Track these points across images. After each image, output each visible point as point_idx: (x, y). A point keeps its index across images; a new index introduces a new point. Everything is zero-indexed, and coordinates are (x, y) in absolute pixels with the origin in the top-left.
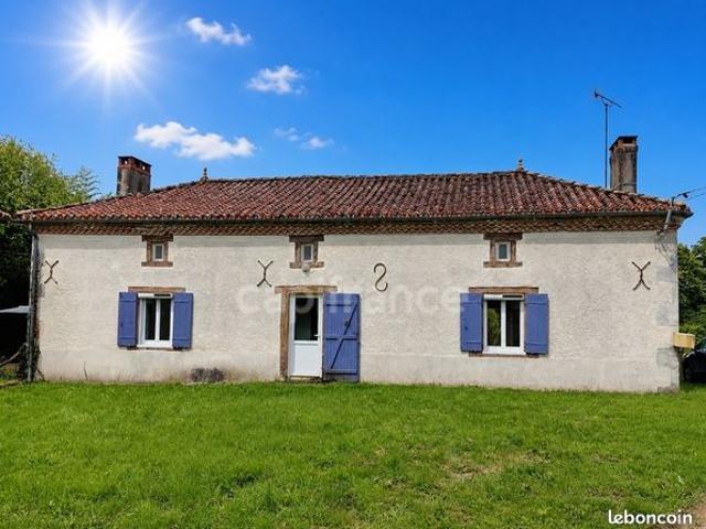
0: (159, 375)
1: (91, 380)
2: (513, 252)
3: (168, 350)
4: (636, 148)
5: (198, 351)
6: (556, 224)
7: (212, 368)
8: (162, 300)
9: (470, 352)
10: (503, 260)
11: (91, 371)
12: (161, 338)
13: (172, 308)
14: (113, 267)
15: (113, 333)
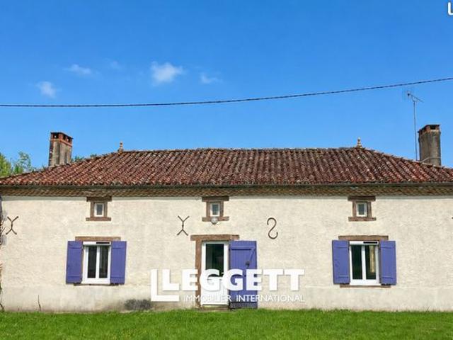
0: (99, 305)
1: (44, 310)
2: (369, 211)
3: (107, 285)
4: (440, 133)
5: (130, 286)
6: (400, 191)
7: (142, 299)
8: (101, 246)
9: (341, 284)
10: (362, 216)
11: (44, 303)
12: (101, 277)
13: (110, 253)
14: (62, 221)
15: (62, 272)
